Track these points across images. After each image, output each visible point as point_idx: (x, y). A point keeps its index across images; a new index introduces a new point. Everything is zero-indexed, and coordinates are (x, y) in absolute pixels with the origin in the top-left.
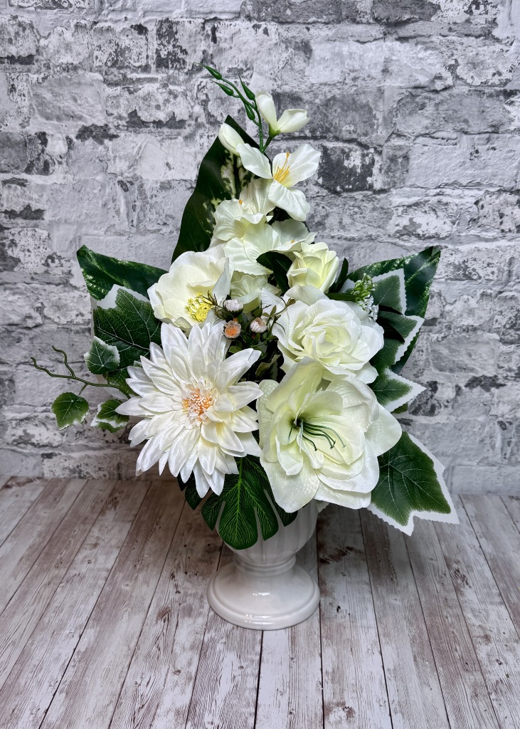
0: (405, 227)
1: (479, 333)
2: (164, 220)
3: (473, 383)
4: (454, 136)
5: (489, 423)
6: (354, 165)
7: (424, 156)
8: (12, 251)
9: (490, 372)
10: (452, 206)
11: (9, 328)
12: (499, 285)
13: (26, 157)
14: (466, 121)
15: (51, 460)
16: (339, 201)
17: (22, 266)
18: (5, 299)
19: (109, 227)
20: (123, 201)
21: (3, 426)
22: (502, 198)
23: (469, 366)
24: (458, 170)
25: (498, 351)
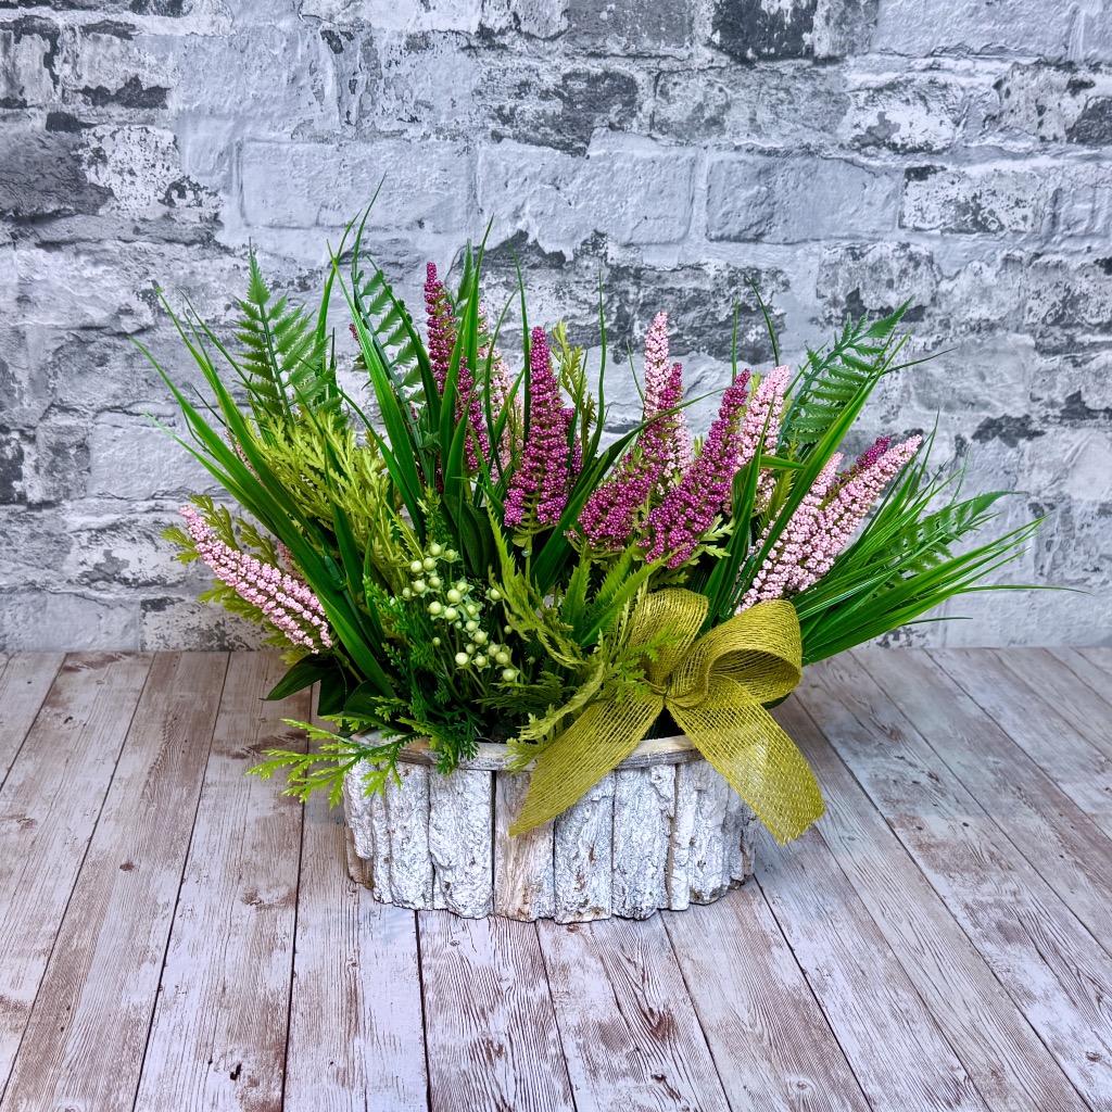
0: (870, 130)
1: (999, 333)
2: (412, 112)
3: (987, 430)
5: (1014, 507)
6: (780, 10)
8: (97, 173)
9: (1017, 409)
10: (955, 90)
11: (81, 334)
12: (1035, 241)
15: (161, 613)
16: (752, 77)
17: (116, 203)
18: (76, 273)
19: (299, 126)
20: (330, 71)
21: (61, 544)
22: (1041, 77)
23: (980, 398)
24: (965, 24)
25: (1031, 369)
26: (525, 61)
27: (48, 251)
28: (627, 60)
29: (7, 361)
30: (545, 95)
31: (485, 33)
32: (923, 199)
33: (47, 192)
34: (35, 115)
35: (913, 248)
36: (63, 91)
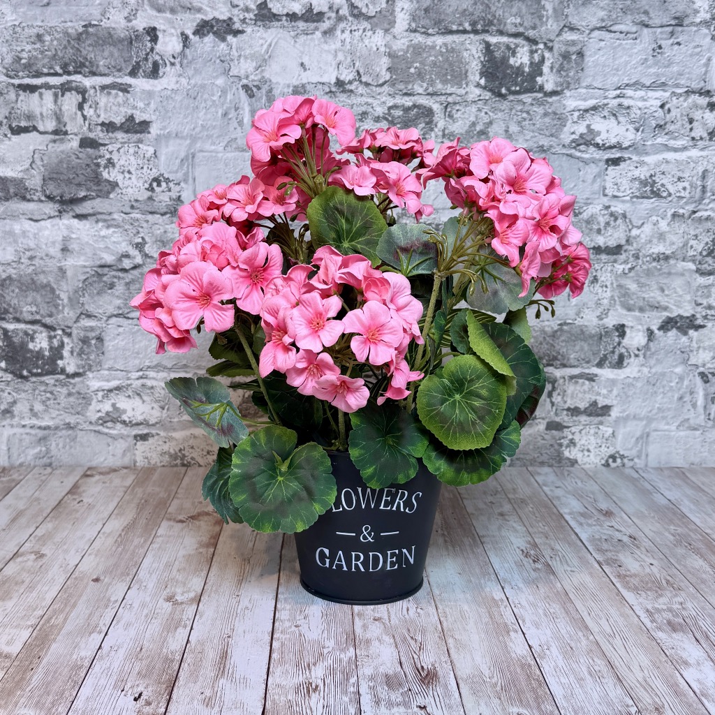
0: (581, 136)
1: (672, 262)
3: (667, 325)
4: (634, 29)
5: (688, 375)
6: (521, 63)
7: (601, 53)
8: (109, 173)
9: (686, 311)
10: (634, 110)
11: (99, 270)
12: (692, 203)
13: (131, 56)
14: (646, 13)
15: (146, 442)
16: (505, 105)
17: (120, 191)
18: (96, 233)
19: (229, 142)
20: (247, 109)
21: (85, 399)
22: (690, 100)
23: (662, 304)
24: (640, 69)
25: (695, 285)
26: (364, 99)
27: (80, 220)
28: (427, 97)
29: (55, 287)
30: (377, 119)
31: (340, 83)
32: (618, 178)
33: (79, 185)
34: (72, 139)
35: (613, 209)
36: (89, 124)
